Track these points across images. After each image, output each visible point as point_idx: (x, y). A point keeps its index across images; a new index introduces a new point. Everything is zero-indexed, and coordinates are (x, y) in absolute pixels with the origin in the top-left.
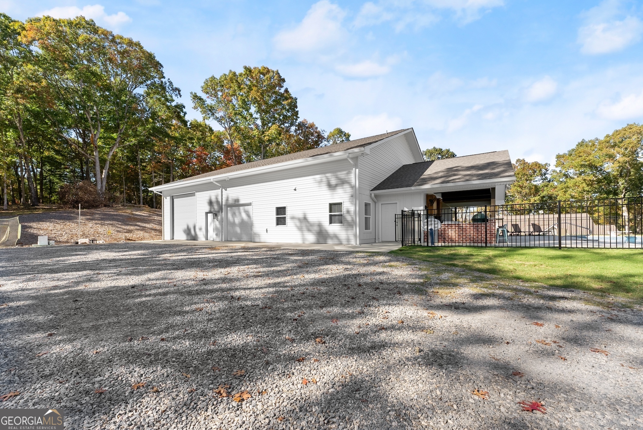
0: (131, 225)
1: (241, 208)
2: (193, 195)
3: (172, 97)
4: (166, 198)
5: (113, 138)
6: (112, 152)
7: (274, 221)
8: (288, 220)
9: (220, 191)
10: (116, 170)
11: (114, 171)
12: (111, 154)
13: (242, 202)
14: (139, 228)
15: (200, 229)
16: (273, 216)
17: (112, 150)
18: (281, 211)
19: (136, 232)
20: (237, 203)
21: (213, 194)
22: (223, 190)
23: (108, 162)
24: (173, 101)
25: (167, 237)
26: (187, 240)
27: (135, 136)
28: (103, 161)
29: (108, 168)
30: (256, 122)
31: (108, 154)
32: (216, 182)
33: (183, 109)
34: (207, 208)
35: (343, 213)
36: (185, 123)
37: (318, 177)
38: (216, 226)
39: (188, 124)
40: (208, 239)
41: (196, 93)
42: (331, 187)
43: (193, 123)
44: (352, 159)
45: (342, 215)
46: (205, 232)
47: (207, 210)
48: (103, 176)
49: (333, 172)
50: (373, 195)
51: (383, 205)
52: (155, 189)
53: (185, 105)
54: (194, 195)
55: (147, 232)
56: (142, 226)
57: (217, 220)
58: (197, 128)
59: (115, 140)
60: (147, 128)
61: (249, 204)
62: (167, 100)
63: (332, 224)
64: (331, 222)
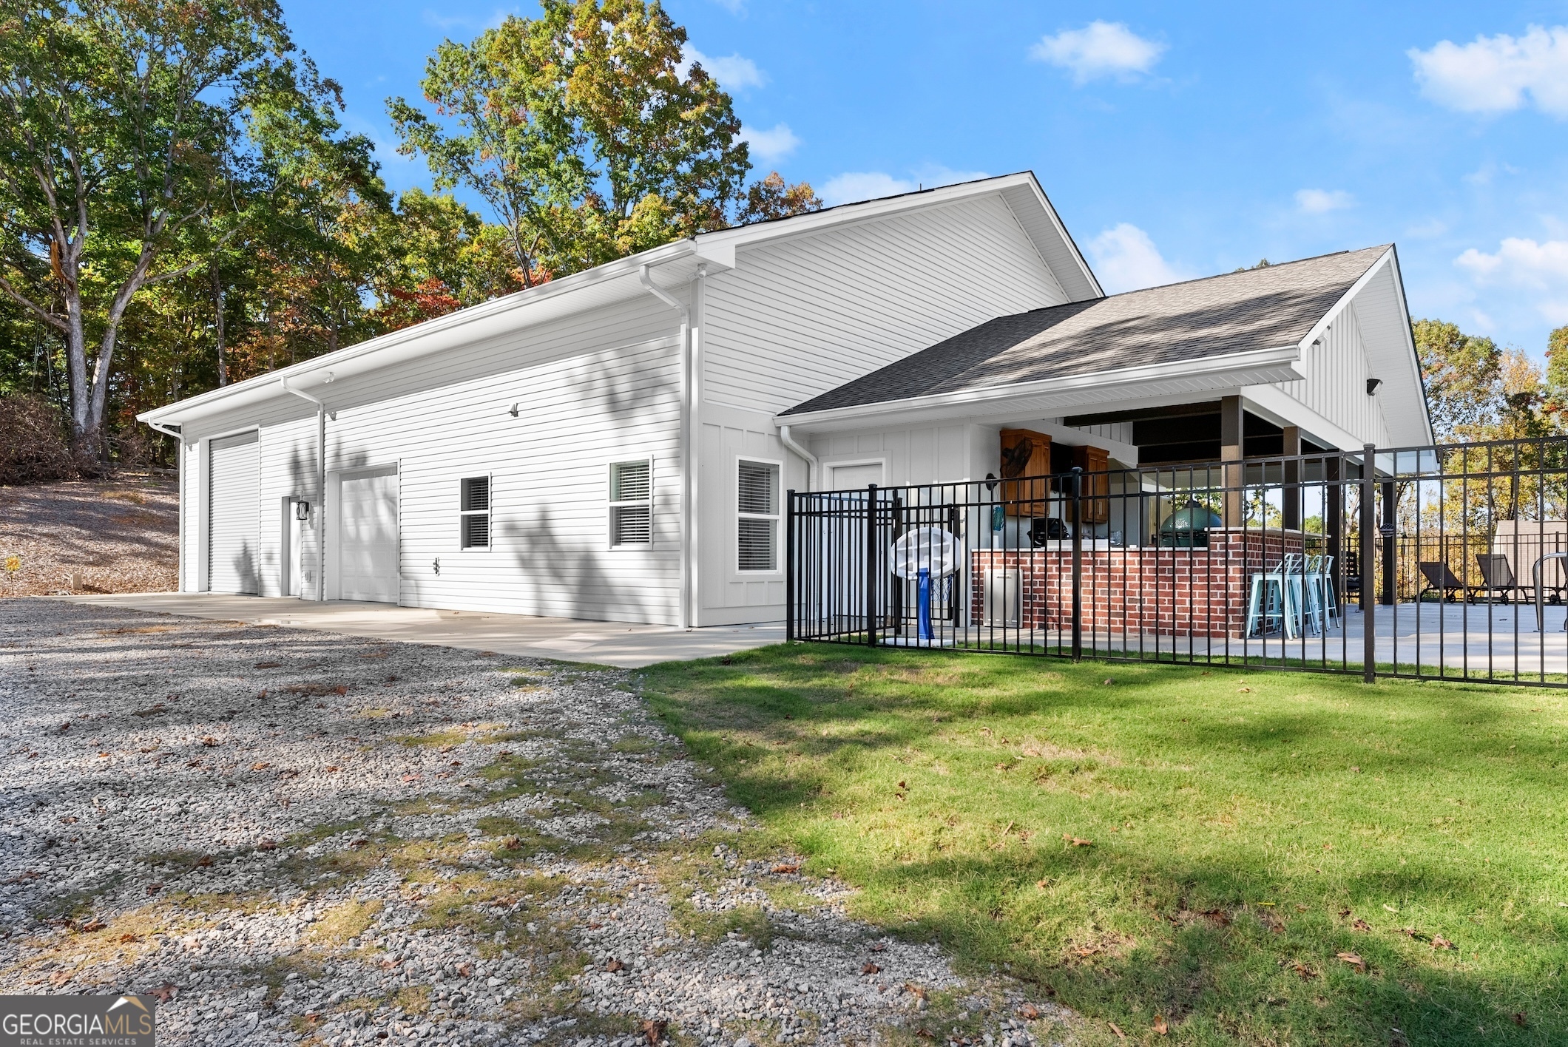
0: (123, 539)
1: (378, 482)
2: (252, 437)
3: (332, 113)
4: (191, 449)
5: (128, 255)
6: (125, 301)
7: (456, 531)
8: (495, 530)
9: (316, 420)
10: (151, 360)
11: (145, 364)
12: (121, 306)
13: (373, 461)
14: (144, 548)
15: (270, 558)
16: (453, 513)
17: (123, 295)
18: (476, 491)
19: (128, 563)
20: (360, 468)
21: (301, 433)
22: (328, 418)
23: (112, 335)
24: (335, 126)
25: (191, 581)
26: (243, 594)
27: (201, 245)
28: (96, 331)
29: (110, 353)
30: (594, 188)
31: (111, 304)
32: (305, 390)
33: (369, 151)
34: (285, 485)
35: (649, 502)
36: (380, 199)
37: (578, 364)
38: (308, 547)
39: (395, 205)
40: (292, 593)
41: (403, 100)
42: (616, 407)
43: (409, 201)
44: (669, 290)
45: (645, 510)
46: (279, 567)
47: (287, 491)
48: (95, 380)
49: (620, 343)
50: (785, 432)
51: (837, 473)
52: (154, 418)
53: (372, 140)
54: (256, 439)
55: (165, 564)
56: (157, 545)
57: (312, 527)
58: (422, 215)
59: (135, 259)
60: (242, 219)
61: (391, 470)
62: (317, 126)
63: (624, 546)
64: (617, 539)
